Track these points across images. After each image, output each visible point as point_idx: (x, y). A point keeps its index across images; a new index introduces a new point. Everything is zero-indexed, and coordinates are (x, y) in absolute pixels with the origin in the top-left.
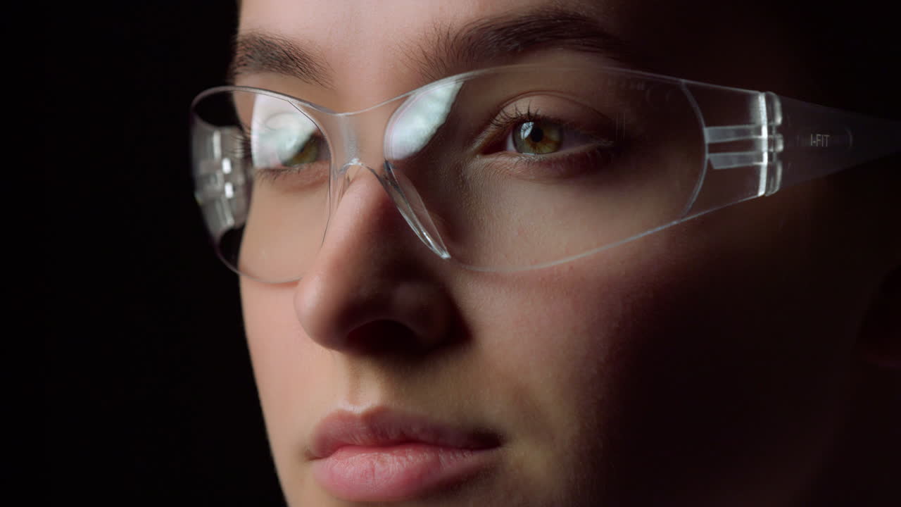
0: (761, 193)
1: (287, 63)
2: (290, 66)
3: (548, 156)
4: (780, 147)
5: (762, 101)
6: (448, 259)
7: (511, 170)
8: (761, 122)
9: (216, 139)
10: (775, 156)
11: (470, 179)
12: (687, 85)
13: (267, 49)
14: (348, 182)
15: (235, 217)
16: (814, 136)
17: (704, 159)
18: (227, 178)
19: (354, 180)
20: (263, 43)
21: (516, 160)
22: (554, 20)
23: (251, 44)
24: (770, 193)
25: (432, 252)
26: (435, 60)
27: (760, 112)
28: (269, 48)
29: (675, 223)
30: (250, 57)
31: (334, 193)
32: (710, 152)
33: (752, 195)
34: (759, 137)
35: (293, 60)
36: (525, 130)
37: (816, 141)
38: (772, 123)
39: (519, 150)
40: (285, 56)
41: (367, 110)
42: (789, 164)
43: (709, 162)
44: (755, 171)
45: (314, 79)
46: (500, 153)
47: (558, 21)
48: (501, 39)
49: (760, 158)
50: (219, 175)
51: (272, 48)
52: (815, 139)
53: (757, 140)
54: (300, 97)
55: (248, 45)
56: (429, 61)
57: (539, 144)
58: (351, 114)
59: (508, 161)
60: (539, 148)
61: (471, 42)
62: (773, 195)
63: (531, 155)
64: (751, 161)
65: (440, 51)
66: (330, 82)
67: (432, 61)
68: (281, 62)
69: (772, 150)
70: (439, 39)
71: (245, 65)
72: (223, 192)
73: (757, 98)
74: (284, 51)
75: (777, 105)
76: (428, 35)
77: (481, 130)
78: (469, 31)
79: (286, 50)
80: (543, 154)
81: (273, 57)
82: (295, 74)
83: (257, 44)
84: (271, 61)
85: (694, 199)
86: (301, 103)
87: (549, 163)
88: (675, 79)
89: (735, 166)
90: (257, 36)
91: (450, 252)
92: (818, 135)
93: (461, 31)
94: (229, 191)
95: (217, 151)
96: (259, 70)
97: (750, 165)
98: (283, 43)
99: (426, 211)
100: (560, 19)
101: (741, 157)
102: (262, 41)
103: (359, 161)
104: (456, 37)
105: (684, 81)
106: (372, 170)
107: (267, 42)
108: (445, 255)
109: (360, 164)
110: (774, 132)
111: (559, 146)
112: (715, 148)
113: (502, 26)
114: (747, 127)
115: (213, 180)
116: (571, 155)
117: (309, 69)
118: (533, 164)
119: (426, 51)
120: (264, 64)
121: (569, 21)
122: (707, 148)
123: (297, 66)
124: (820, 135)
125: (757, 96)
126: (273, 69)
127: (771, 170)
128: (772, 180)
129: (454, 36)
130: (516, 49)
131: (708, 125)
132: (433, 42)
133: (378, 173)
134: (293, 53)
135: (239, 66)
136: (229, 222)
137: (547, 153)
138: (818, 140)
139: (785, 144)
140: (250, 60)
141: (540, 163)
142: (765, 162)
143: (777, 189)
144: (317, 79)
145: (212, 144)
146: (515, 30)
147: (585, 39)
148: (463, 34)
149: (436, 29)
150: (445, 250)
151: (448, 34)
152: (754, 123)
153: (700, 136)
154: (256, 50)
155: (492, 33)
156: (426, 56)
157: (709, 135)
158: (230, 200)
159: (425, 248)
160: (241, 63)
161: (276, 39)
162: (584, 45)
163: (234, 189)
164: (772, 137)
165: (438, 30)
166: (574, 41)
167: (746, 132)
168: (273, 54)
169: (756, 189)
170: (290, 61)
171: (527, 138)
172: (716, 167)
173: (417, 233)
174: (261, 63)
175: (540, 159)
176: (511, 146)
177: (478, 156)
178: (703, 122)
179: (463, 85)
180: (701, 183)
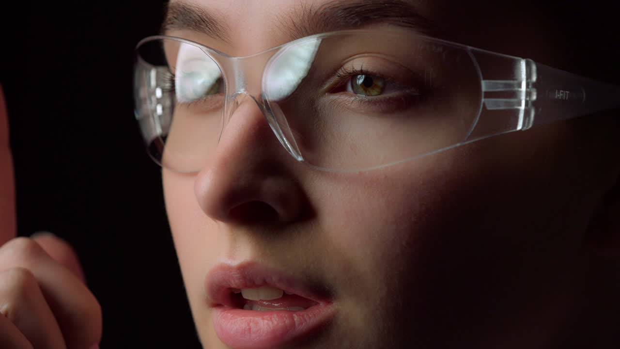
0: (519, 127)
1: (200, 24)
2: (202, 26)
3: (374, 98)
4: (534, 97)
5: (523, 64)
6: (301, 161)
7: (349, 105)
8: (521, 79)
9: (153, 73)
10: (530, 103)
11: (320, 109)
12: (473, 51)
13: (187, 14)
14: (237, 105)
15: (163, 128)
16: (559, 92)
17: (481, 101)
18: (159, 101)
19: (241, 103)
20: (184, 9)
21: (353, 98)
22: (384, 4)
23: (176, 9)
24: (525, 128)
25: (291, 156)
26: (300, 28)
27: (521, 72)
28: (188, 13)
29: (458, 145)
30: (175, 18)
31: (227, 112)
32: (485, 97)
33: (513, 129)
34: (520, 89)
35: (204, 21)
36: (359, 79)
37: (560, 95)
38: (529, 81)
39: (356, 93)
40: (199, 19)
41: (252, 56)
42: (540, 109)
43: (484, 104)
44: (516, 113)
45: (218, 36)
46: (342, 93)
47: (386, 5)
48: (347, 15)
49: (520, 104)
50: (153, 99)
51: (190, 13)
52: (559, 94)
53: (518, 91)
54: (207, 45)
55: (175, 10)
56: (297, 28)
57: (369, 89)
58: (241, 58)
59: (348, 99)
60: (369, 92)
61: (326, 17)
62: (527, 130)
63: (363, 96)
64: (514, 105)
65: (304, 21)
66: (228, 38)
67: (299, 28)
68: (196, 23)
69: (528, 99)
70: (304, 13)
71: (172, 23)
72: (155, 110)
73: (520, 63)
74: (199, 16)
75: (534, 68)
76: (297, 11)
77: (329, 76)
78: (325, 9)
79: (200, 15)
80: (372, 95)
81: (191, 19)
82: (205, 32)
83: (180, 9)
84: (189, 22)
85: (472, 130)
86: (208, 49)
87: (375, 103)
88: (464, 46)
89: (502, 108)
90: (181, 4)
91: (304, 156)
92: (561, 91)
93: (319, 9)
94: (159, 110)
95: (153, 82)
96: (181, 28)
97: (512, 108)
98: (197, 9)
99: (289, 129)
100: (387, 4)
101: (506, 102)
102: (184, 8)
103: (245, 91)
104: (316, 12)
105: (470, 48)
106: (253, 98)
107: (187, 8)
108: (300, 159)
109: (245, 93)
110: (530, 86)
111: (382, 91)
112: (489, 95)
113: (347, 6)
114: (511, 82)
115: (148, 102)
116: (390, 98)
117: (214, 28)
118: (364, 103)
119: (295, 21)
120: (184, 24)
121: (393, 5)
122: (483, 95)
123: (207, 26)
124: (563, 91)
125: (520, 61)
126: (191, 28)
127: (527, 113)
128: (527, 119)
129: (315, 12)
130: (356, 23)
131: (484, 79)
132: (300, 15)
133: (257, 100)
134: (204, 17)
135: (168, 24)
136: (158, 131)
137: (374, 95)
138: (561, 95)
139: (538, 96)
140: (175, 20)
141: (369, 102)
142: (523, 107)
143: (530, 126)
144: (220, 36)
145: (150, 77)
146: (356, 10)
147: (404, 18)
148: (321, 10)
149: (302, 7)
150: (300, 156)
151: (311, 10)
152: (516, 80)
153: (479, 87)
154: (179, 14)
155: (340, 11)
156: (295, 25)
157: (485, 85)
158: (160, 117)
159: (287, 153)
160: (169, 22)
161: (194, 7)
162: (403, 22)
163: (163, 109)
164: (528, 90)
165: (304, 7)
166: (397, 19)
167: (510, 85)
168: (190, 17)
169: (516, 124)
170: (202, 23)
171: (361, 85)
172: (489, 108)
173: (282, 143)
174: (182, 23)
175: (369, 99)
176: (350, 88)
177: (326, 94)
178: (481, 77)
179: (322, 42)
180: (478, 118)
